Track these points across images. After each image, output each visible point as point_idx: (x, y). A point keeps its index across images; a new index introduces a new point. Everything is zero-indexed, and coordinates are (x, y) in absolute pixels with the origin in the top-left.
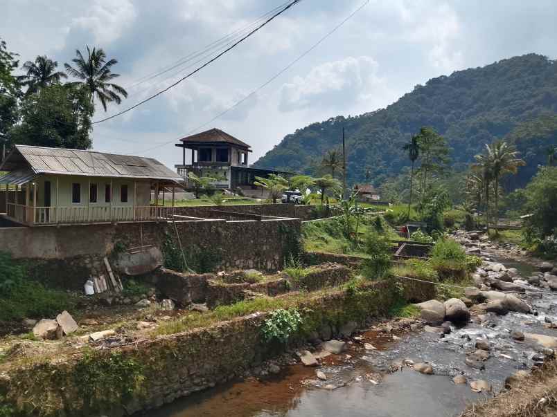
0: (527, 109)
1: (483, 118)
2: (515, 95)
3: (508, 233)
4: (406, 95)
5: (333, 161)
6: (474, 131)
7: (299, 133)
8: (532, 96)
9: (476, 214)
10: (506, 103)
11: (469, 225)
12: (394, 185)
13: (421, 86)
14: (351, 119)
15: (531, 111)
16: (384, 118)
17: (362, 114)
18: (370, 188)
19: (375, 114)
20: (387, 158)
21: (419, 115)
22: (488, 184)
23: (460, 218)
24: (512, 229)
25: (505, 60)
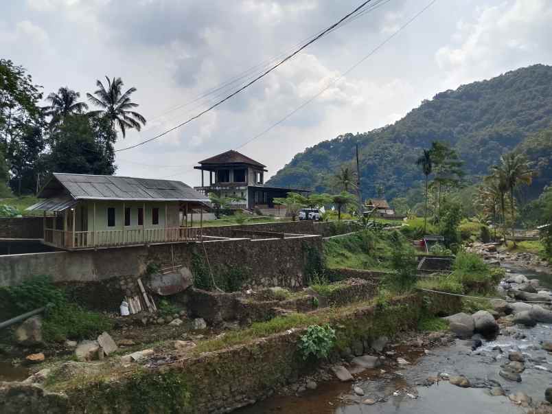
0: (536, 119)
1: (493, 130)
2: (524, 106)
3: (525, 244)
4: (413, 110)
5: (346, 177)
6: (484, 142)
7: (310, 151)
8: (538, 107)
9: (491, 226)
10: (515, 115)
11: (485, 237)
12: (406, 199)
13: (427, 101)
14: (360, 136)
15: (541, 121)
16: (393, 134)
17: (371, 131)
18: (384, 203)
19: (383, 129)
20: (398, 172)
21: (428, 130)
22: (503, 195)
23: (475, 230)
24: (529, 239)
25: (511, 72)
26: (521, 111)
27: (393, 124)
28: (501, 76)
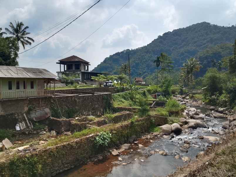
0: (203, 44)
1: (186, 49)
2: (198, 39)
3: (197, 95)
4: (155, 40)
5: (125, 68)
6: (182, 54)
7: (111, 57)
8: (205, 39)
9: (184, 88)
10: (195, 42)
11: (181, 93)
12: (151, 77)
13: (161, 36)
14: (133, 51)
15: (205, 45)
16: (146, 50)
17: (137, 48)
18: (141, 79)
19: (142, 48)
20: (148, 66)
21: (160, 48)
22: (188, 76)
23: (178, 90)
24: (199, 93)
25: (194, 25)
26: (198, 41)
27: (146, 45)
28: (190, 26)
